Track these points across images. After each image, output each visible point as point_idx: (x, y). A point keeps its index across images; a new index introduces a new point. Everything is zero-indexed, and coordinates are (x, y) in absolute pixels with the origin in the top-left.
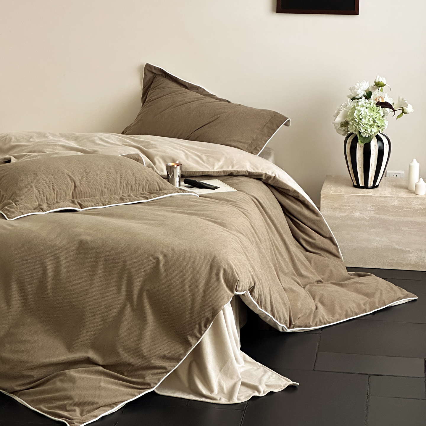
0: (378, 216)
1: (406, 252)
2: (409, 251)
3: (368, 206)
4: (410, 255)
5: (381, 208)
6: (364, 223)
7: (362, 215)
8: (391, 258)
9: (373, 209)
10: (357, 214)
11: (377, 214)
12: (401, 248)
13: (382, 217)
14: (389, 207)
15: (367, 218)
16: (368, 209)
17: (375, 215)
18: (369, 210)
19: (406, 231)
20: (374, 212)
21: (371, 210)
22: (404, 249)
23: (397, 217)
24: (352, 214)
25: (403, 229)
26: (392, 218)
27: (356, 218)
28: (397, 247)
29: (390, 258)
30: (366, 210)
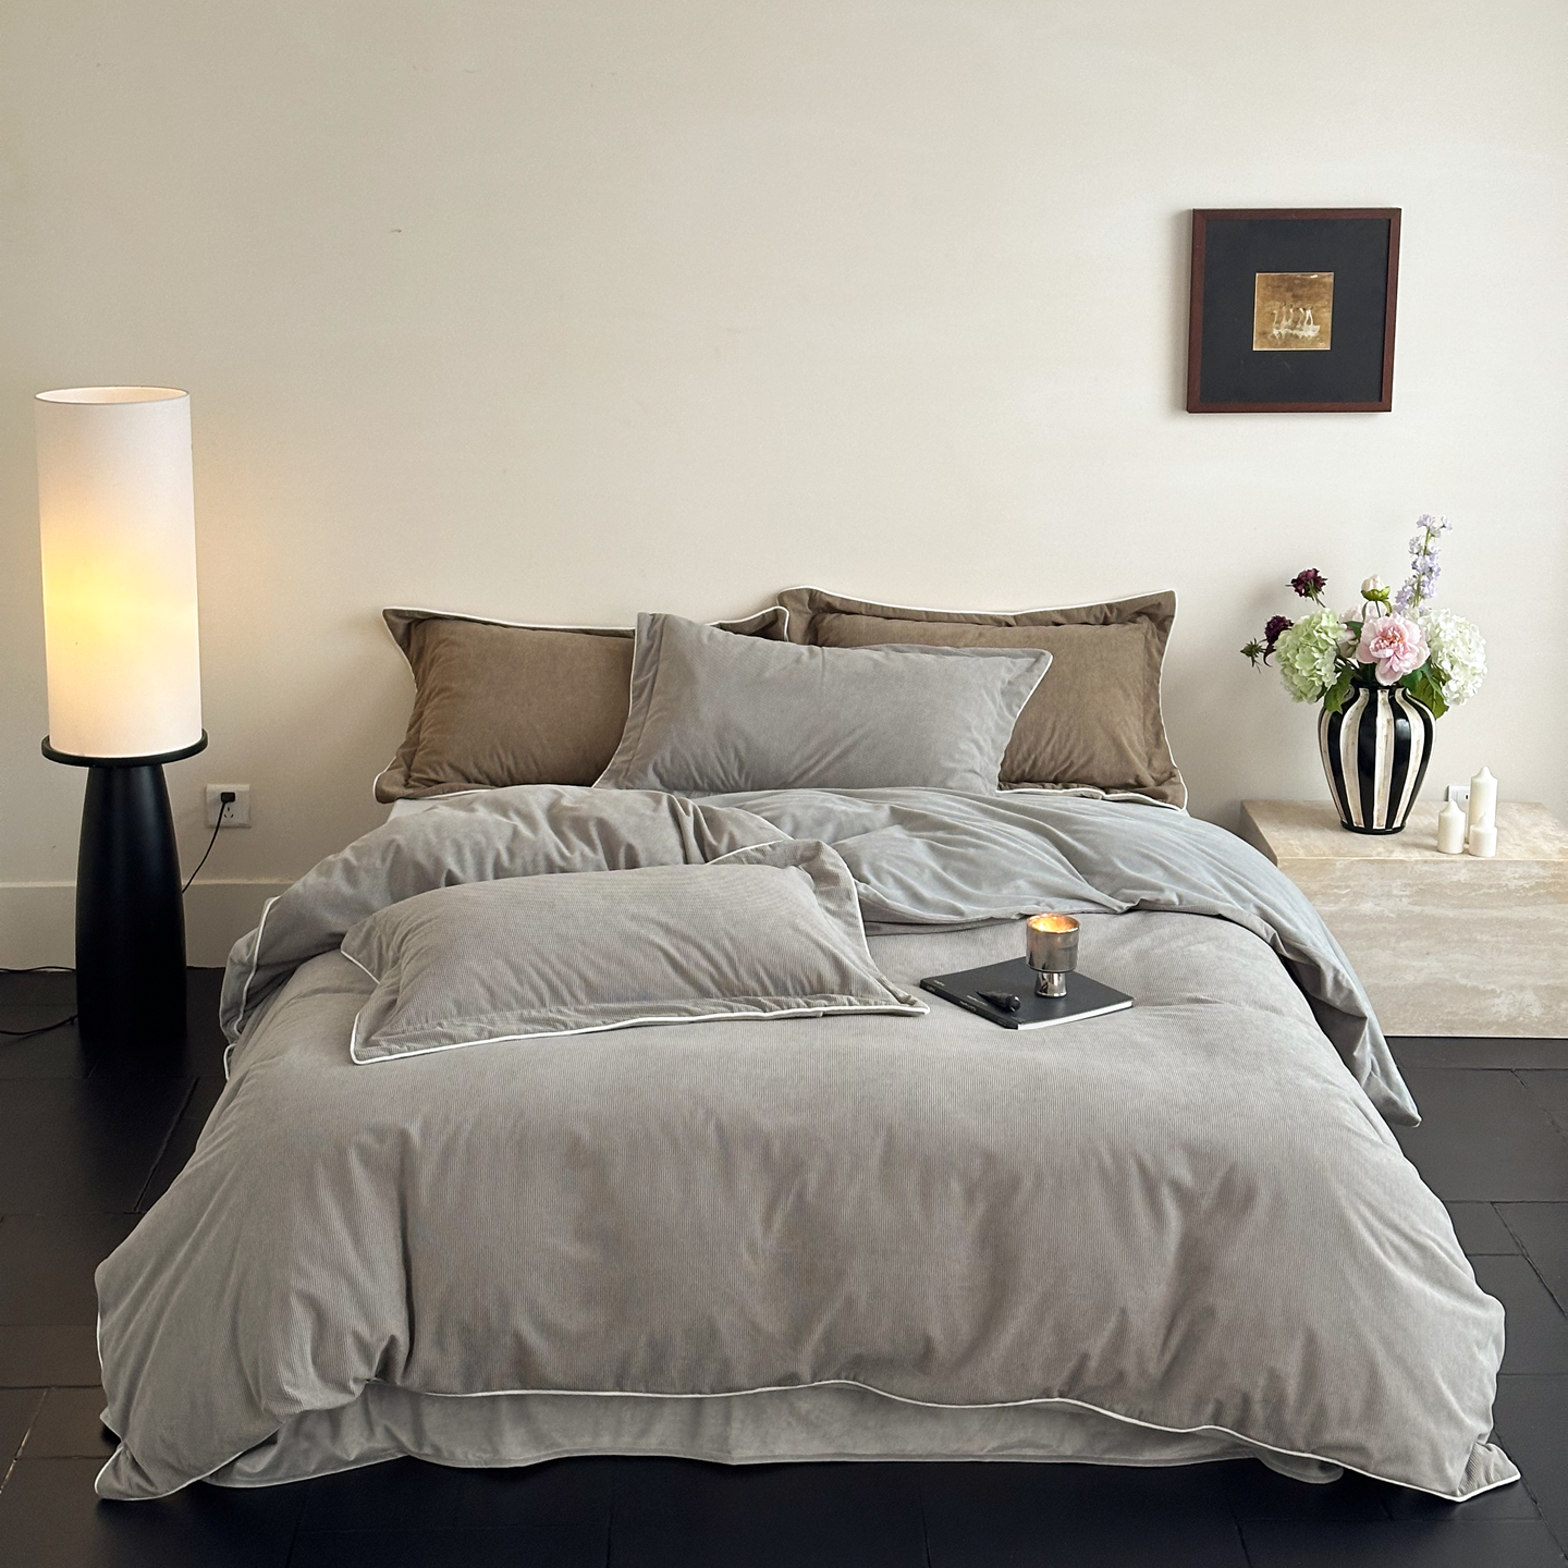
0: (1417, 909)
1: (1484, 993)
2: (1493, 991)
3: (1394, 885)
4: (1497, 1001)
5: (1426, 891)
6: (1385, 928)
7: (1379, 909)
8: (1449, 1010)
9: (1407, 893)
10: (1367, 907)
11: (1416, 904)
12: (1475, 984)
13: (1429, 910)
14: (1446, 888)
15: (1392, 915)
16: (1395, 892)
17: (1411, 908)
18: (1397, 896)
19: (1487, 942)
20: (1409, 901)
21: (1402, 896)
22: (1481, 987)
23: (1465, 910)
24: (1356, 908)
25: (1479, 937)
26: (1451, 913)
27: (1366, 916)
28: (1463, 982)
29: (1446, 1011)
30: (1389, 895)
